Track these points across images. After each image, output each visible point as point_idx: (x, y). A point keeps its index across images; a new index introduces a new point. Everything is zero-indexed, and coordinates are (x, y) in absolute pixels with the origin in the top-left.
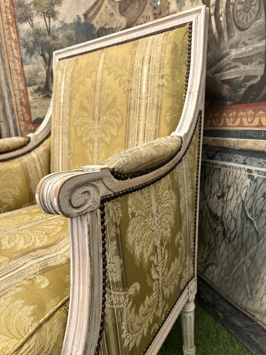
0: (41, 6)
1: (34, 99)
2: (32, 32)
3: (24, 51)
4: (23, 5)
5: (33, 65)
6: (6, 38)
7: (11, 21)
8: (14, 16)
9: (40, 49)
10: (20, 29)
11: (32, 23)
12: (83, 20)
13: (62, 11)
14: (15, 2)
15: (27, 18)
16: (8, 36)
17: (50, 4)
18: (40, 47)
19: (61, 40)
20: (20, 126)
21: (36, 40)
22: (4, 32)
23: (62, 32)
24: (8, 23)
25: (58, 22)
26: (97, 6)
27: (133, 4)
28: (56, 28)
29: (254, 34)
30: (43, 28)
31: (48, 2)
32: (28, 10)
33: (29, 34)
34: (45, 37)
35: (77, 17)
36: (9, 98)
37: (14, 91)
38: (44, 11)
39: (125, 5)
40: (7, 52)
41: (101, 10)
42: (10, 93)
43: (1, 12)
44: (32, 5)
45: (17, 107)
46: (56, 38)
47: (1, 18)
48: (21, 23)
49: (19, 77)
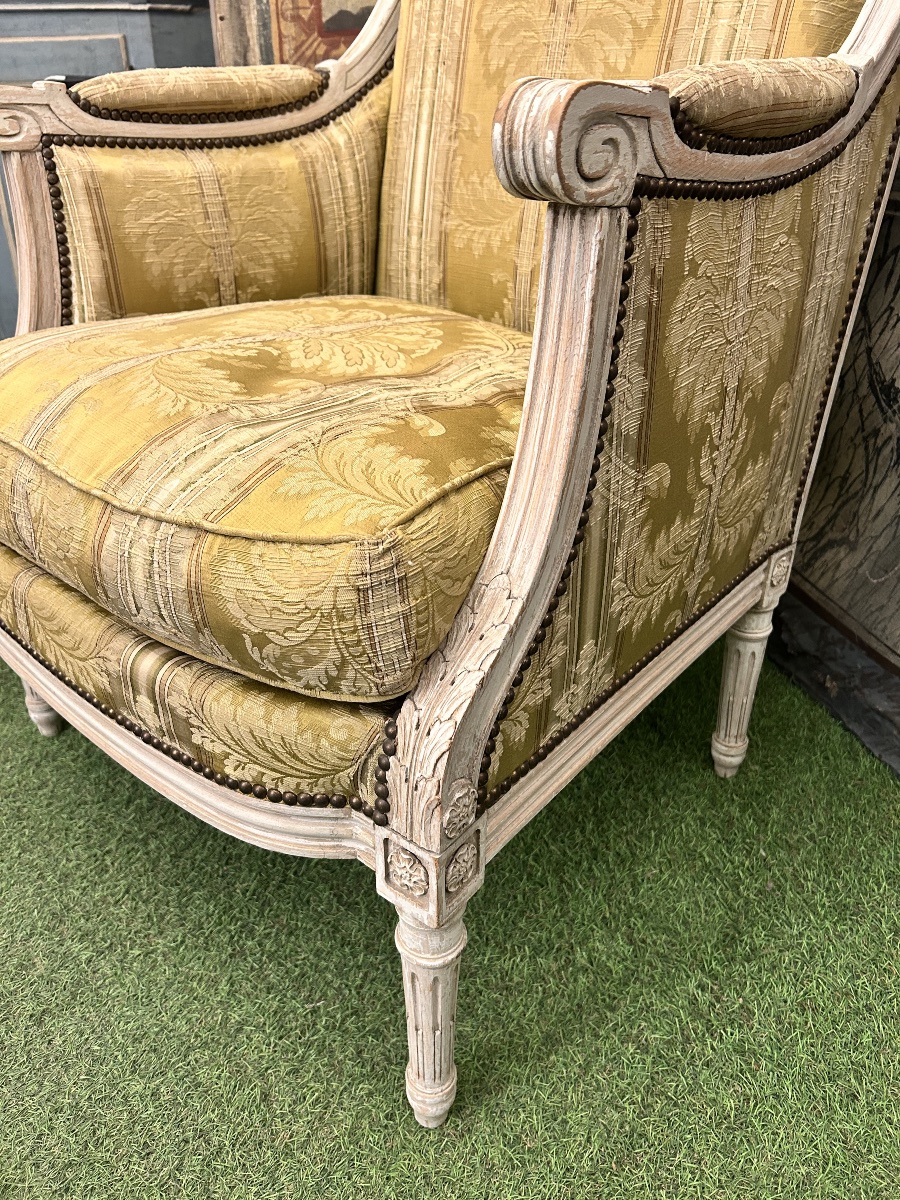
20: (280, 35)
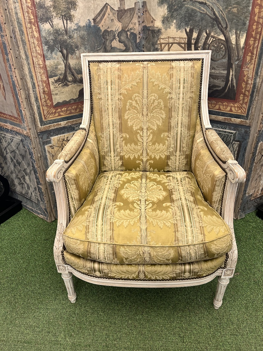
0: (60, 9)
1: (54, 88)
2: (52, 32)
3: (46, 48)
4: (44, 7)
5: (54, 60)
6: (29, 36)
7: (33, 20)
8: (36, 17)
9: (59, 46)
10: (41, 28)
11: (52, 24)
12: (93, 24)
13: (77, 15)
14: (37, 3)
15: (48, 19)
16: (31, 34)
17: (67, 8)
18: (59, 44)
19: (76, 39)
20: (43, 110)
21: (56, 38)
22: (27, 31)
23: (77, 33)
24: (30, 23)
25: (74, 24)
26: (103, 13)
27: (126, 13)
28: (72, 29)
29: (221, 65)
30: (61, 28)
31: (66, 6)
32: (49, 12)
33: (49, 33)
34: (63, 36)
35: (88, 21)
36: (33, 88)
37: (37, 83)
38: (63, 14)
39: (121, 13)
40: (30, 48)
41: (105, 16)
42: (34, 84)
43: (23, 12)
44: (52, 8)
45: (40, 95)
46: (72, 37)
47: (23, 17)
48: (42, 23)
49: (42, 71)
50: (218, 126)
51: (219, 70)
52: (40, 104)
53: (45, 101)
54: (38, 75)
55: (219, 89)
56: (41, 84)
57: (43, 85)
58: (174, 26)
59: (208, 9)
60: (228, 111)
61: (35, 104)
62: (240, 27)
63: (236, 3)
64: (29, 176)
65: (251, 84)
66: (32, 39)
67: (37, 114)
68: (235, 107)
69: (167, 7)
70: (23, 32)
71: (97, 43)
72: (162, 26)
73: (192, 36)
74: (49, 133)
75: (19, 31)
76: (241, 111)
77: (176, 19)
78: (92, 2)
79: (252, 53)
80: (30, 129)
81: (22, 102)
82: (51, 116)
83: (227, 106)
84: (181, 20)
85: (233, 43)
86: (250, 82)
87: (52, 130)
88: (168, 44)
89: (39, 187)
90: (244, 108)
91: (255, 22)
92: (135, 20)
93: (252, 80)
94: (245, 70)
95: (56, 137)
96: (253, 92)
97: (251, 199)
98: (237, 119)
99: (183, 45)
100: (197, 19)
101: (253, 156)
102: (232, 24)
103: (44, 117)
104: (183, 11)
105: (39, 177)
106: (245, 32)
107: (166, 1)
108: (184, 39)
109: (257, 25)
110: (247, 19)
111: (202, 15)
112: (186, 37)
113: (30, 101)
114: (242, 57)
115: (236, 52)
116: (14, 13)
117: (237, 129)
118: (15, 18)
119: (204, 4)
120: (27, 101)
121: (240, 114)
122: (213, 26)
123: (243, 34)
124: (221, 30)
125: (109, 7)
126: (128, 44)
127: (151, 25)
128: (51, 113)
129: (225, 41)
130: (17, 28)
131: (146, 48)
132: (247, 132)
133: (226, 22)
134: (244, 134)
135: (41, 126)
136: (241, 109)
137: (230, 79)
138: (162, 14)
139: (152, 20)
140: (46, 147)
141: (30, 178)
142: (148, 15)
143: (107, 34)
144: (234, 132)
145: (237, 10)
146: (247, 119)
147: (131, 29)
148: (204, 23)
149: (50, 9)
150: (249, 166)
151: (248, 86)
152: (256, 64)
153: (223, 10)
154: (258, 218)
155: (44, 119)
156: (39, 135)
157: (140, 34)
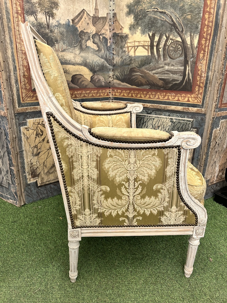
0: (44, 7)
2: (36, 24)
4: (30, 2)
6: (15, 24)
7: (20, 12)
8: (23, 9)
10: (26, 19)
11: (37, 18)
12: (71, 24)
13: (58, 14)
15: (33, 13)
16: (17, 23)
17: (50, 6)
19: (56, 34)
21: (39, 30)
22: (13, 19)
23: (57, 28)
24: (17, 13)
25: (55, 21)
26: (80, 16)
27: (99, 20)
28: (54, 25)
29: (178, 62)
30: (44, 23)
32: (34, 7)
34: (45, 29)
35: (68, 21)
36: (14, 71)
37: (19, 66)
38: (46, 11)
39: (96, 20)
40: (15, 35)
41: (82, 20)
42: (16, 67)
43: (12, 3)
44: (38, 4)
45: (20, 78)
46: (53, 32)
47: (11, 7)
48: (28, 15)
49: (23, 56)
50: (177, 116)
51: (177, 66)
52: (20, 87)
53: (25, 85)
54: (20, 59)
55: (178, 82)
56: (22, 68)
57: (23, 69)
58: (139, 31)
59: (167, 17)
60: (186, 101)
61: (14, 86)
62: (193, 30)
63: (190, 11)
64: (2, 160)
65: (205, 77)
66: (17, 27)
67: (16, 95)
68: (192, 97)
69: (134, 17)
70: (10, 20)
71: (74, 40)
72: (129, 32)
73: (154, 39)
74: (25, 115)
75: (7, 18)
76: (197, 101)
77: (141, 26)
78: (72, 6)
79: (204, 51)
80: (8, 109)
81: (3, 82)
82: (28, 99)
83: (185, 97)
84: (145, 27)
85: (188, 43)
86: (203, 75)
87: (29, 112)
88: (134, 47)
89: (11, 169)
90: (200, 98)
91: (206, 26)
92: (107, 27)
93: (205, 74)
94: (199, 65)
95: (32, 119)
96: (206, 83)
97: (208, 184)
98: (194, 108)
99: (147, 47)
100: (158, 25)
101: (209, 141)
102: (187, 28)
103: (22, 99)
104: (147, 20)
105: (12, 158)
106: (197, 34)
107: (132, 12)
108: (148, 42)
109: (207, 28)
110: (199, 23)
111: (163, 22)
112: (149, 40)
113: (10, 82)
114: (196, 54)
115: (191, 51)
116: (3, 2)
117: (195, 117)
118: (4, 7)
119: (164, 13)
120: (7, 82)
121: (196, 103)
122: (171, 31)
123: (196, 35)
124: (178, 33)
125: (85, 12)
126: (100, 46)
127: (120, 31)
128: (29, 97)
129: (181, 43)
130: (5, 16)
131: (115, 51)
132: (203, 119)
133: (182, 27)
134: (201, 121)
135: (19, 107)
136: (197, 99)
137: (187, 73)
138: (130, 23)
139: (121, 27)
140: (22, 128)
141: (3, 162)
142: (117, 24)
143: (83, 35)
144: (192, 120)
145: (191, 17)
146: (203, 108)
147: (103, 34)
148: (164, 28)
149: (35, 5)
150: (206, 151)
151: (202, 78)
152: (208, 59)
153: (179, 17)
154: (216, 203)
155: (22, 101)
156: (15, 116)
157: (110, 40)
